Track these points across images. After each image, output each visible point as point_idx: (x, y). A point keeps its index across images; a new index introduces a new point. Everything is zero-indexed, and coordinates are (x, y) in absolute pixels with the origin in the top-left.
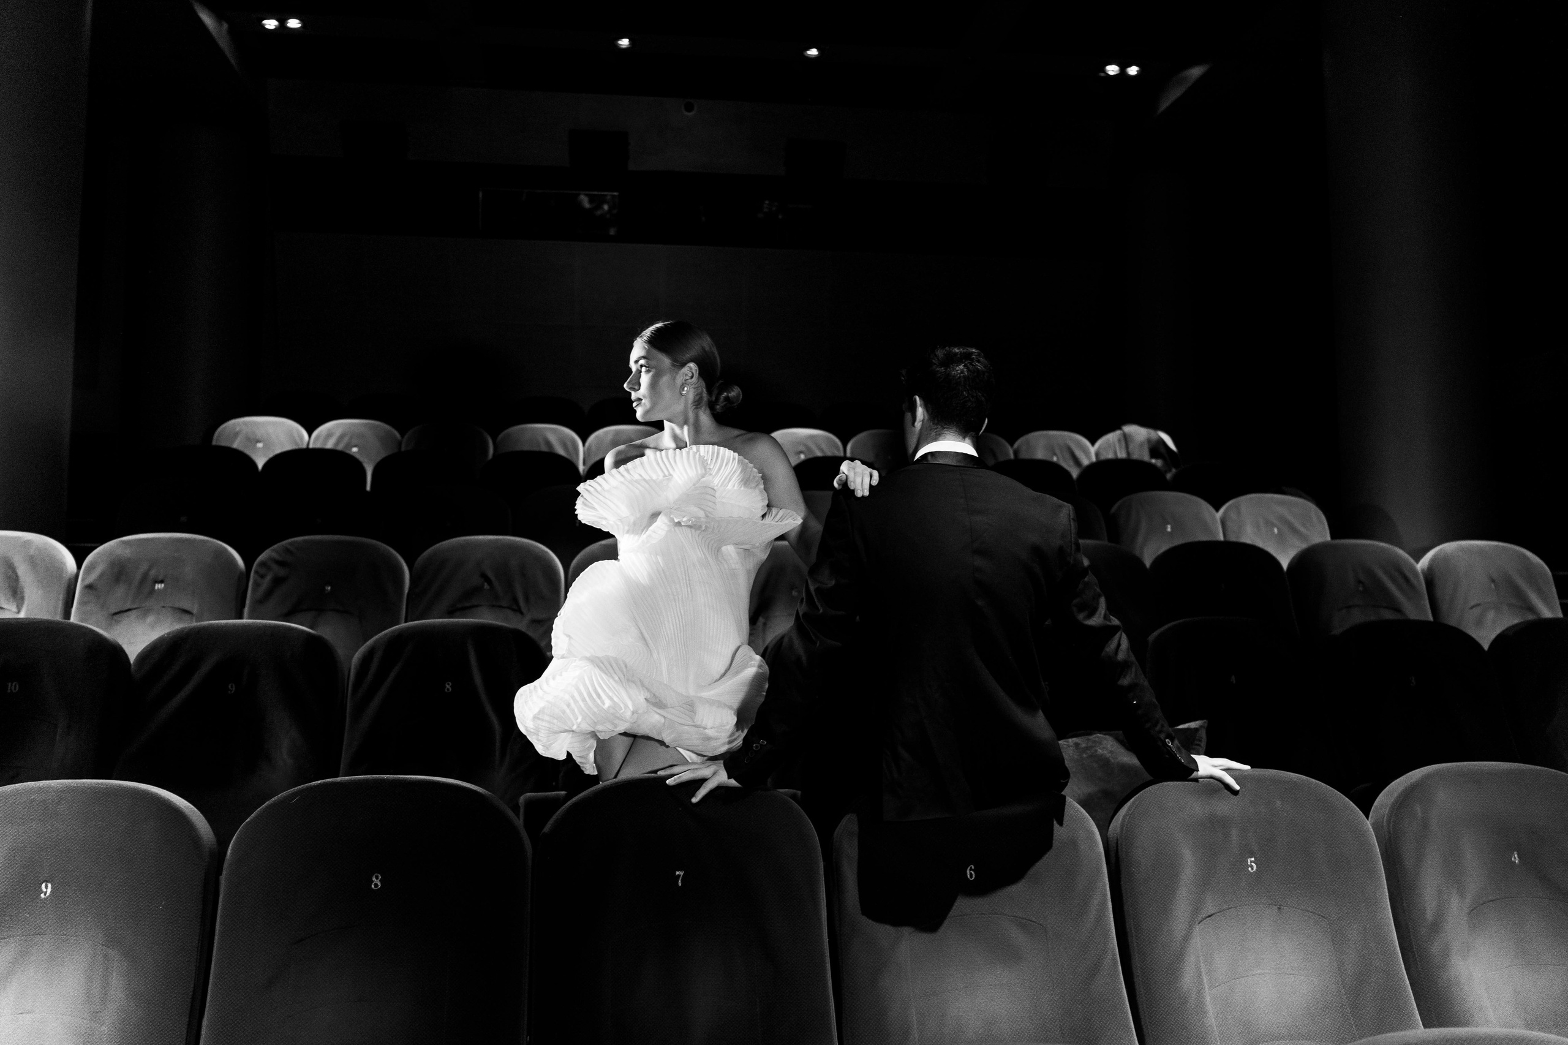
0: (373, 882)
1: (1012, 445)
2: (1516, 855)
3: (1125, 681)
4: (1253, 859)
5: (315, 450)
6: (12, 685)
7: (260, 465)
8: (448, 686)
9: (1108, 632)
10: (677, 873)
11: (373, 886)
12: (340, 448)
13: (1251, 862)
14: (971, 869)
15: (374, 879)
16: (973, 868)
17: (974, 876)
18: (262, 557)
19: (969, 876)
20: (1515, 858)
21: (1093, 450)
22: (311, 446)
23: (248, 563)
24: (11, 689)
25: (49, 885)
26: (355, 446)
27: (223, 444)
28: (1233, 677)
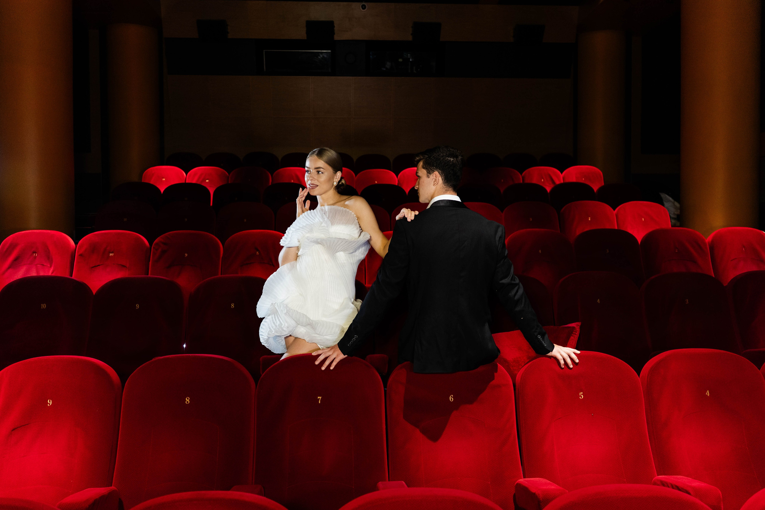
0: (186, 400)
1: (521, 174)
2: (708, 392)
3: (518, 309)
4: (582, 393)
5: (188, 183)
6: (43, 305)
7: (162, 191)
8: (232, 305)
9: (512, 286)
10: (318, 398)
11: (186, 402)
12: (198, 183)
13: (581, 394)
14: (451, 397)
15: (186, 399)
16: (452, 396)
17: (453, 400)
18: (156, 241)
19: (450, 400)
20: (707, 393)
21: (561, 176)
22: (187, 182)
23: (151, 243)
24: (43, 307)
25: (51, 401)
26: (207, 180)
27: (146, 181)
28: (599, 300)
